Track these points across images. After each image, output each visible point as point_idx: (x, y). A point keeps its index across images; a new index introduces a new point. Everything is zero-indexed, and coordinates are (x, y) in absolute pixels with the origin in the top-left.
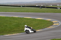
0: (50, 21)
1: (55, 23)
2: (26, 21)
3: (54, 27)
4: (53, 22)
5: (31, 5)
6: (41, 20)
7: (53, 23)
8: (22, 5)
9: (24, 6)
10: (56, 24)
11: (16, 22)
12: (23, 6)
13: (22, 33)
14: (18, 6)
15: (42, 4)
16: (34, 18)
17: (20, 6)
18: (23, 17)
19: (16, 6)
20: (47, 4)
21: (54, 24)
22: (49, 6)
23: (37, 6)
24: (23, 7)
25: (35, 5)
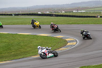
0: (62, 39)
1: (70, 41)
2: (21, 39)
3: (69, 48)
4: (67, 40)
5: (29, 13)
6: (47, 37)
7: (67, 42)
8: (15, 13)
9: (18, 15)
10: (71, 44)
11: (5, 42)
12: (16, 15)
13: (15, 59)
14: (7, 15)
15: (48, 10)
16: (35, 34)
17: (11, 15)
18: (15, 33)
19: (5, 15)
20: (56, 9)
21: (69, 44)
22: (59, 14)
23: (39, 13)
24: (16, 17)
25: (36, 12)
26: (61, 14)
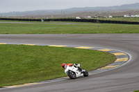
0: (108, 53)
1: (120, 57)
2: (53, 53)
3: (118, 66)
4: (116, 54)
6: (88, 50)
7: (115, 58)
8: (45, 18)
9: (49, 20)
10: (121, 59)
11: (31, 57)
12: (45, 20)
13: (45, 80)
14: (34, 20)
15: (90, 13)
16: (71, 46)
17: (40, 20)
18: (45, 45)
19: (31, 20)
20: (100, 13)
21: (118, 60)
22: (105, 19)
23: (78, 18)
24: (46, 23)
25: (73, 17)
26: (108, 19)
